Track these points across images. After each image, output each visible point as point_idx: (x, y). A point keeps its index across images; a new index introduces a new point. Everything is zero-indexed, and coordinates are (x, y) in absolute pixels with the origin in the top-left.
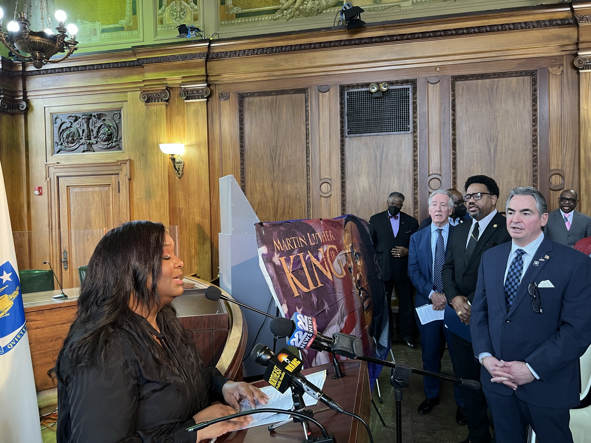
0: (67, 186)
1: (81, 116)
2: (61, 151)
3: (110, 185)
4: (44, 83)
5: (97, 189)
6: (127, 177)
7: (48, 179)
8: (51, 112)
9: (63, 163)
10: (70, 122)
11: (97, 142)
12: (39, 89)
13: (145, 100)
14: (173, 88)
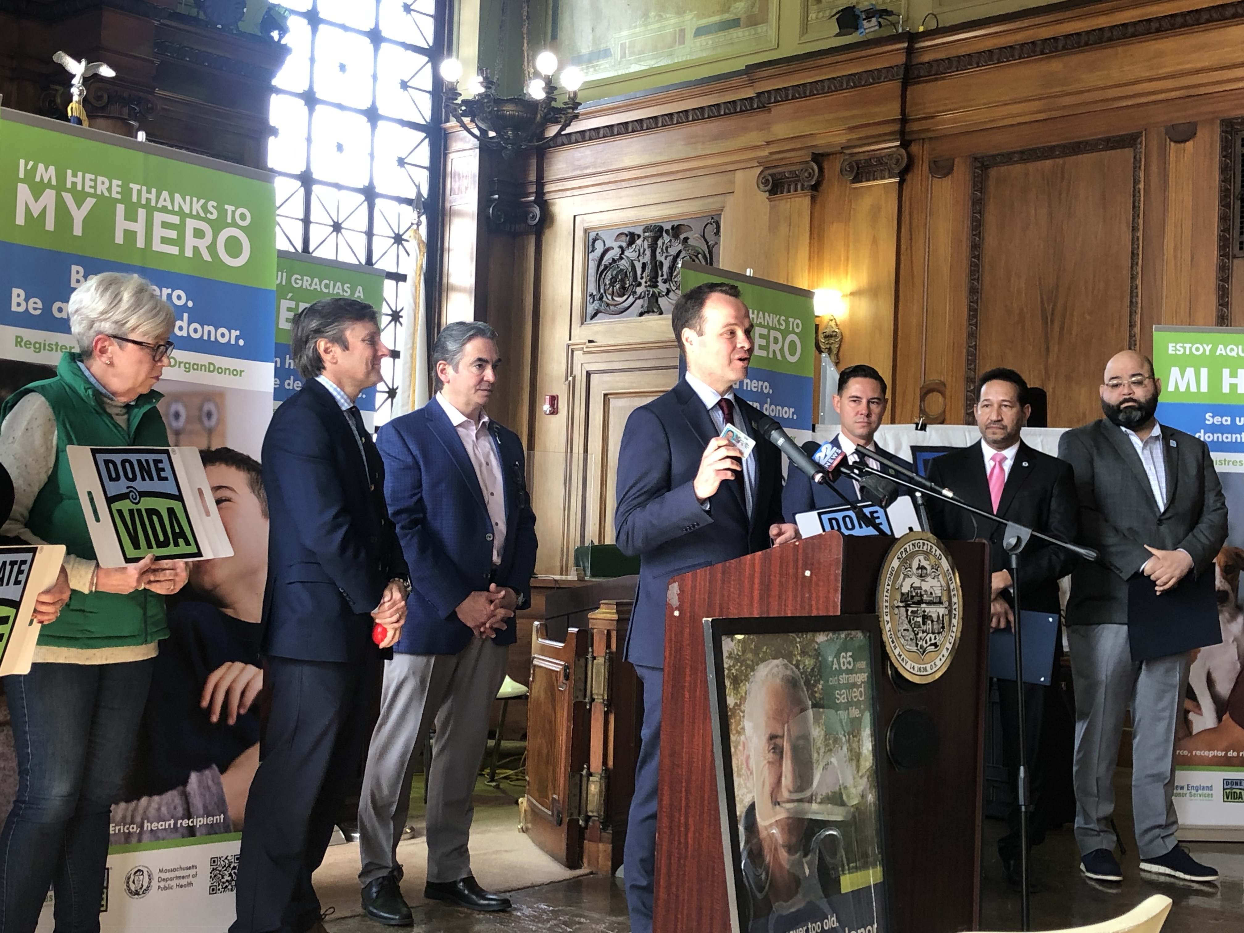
0: (605, 395)
1: (641, 234)
2: (599, 315)
4: (577, 163)
7: (570, 379)
8: (586, 225)
9: (601, 340)
10: (621, 247)
11: (668, 291)
12: (566, 176)
13: (769, 187)
14: (828, 155)
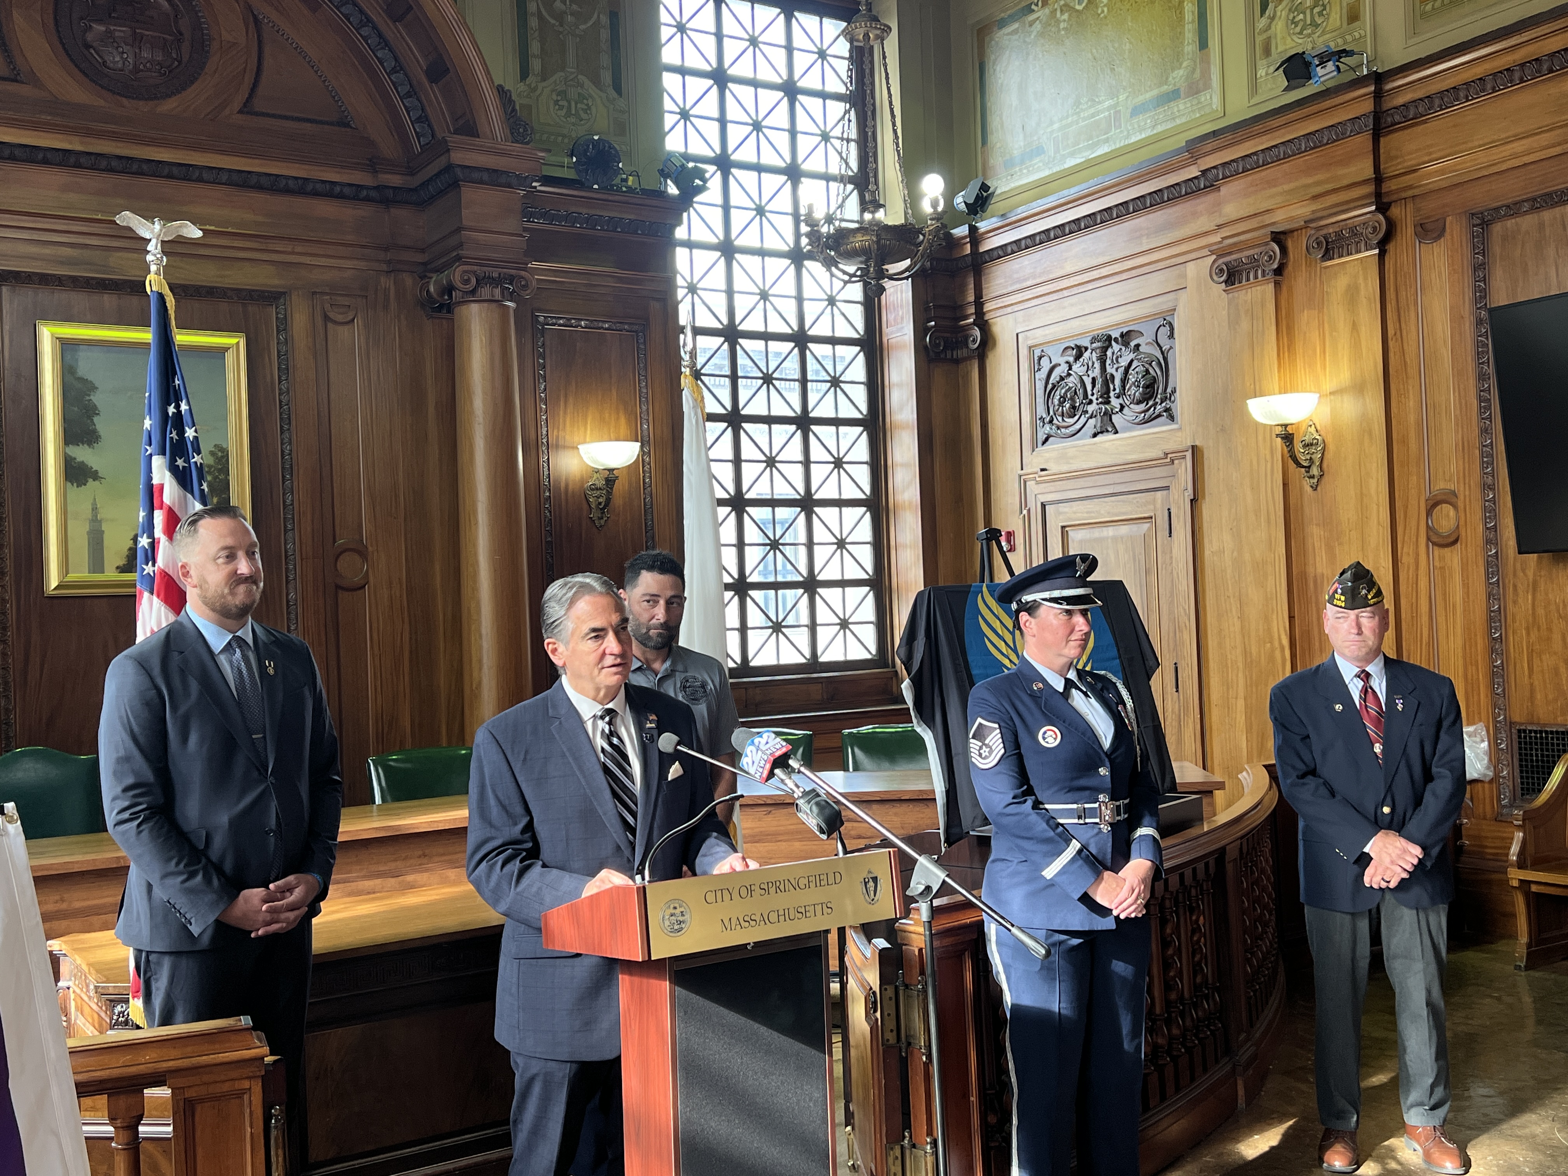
0: (1063, 527)
1: (1088, 345)
2: (1051, 439)
3: (1151, 518)
4: (1015, 276)
5: (1124, 530)
6: (1186, 494)
7: (1025, 512)
8: (1030, 343)
9: (1053, 468)
10: (1067, 362)
11: (1122, 407)
12: (1005, 291)
13: (1224, 278)
14: (1292, 231)
